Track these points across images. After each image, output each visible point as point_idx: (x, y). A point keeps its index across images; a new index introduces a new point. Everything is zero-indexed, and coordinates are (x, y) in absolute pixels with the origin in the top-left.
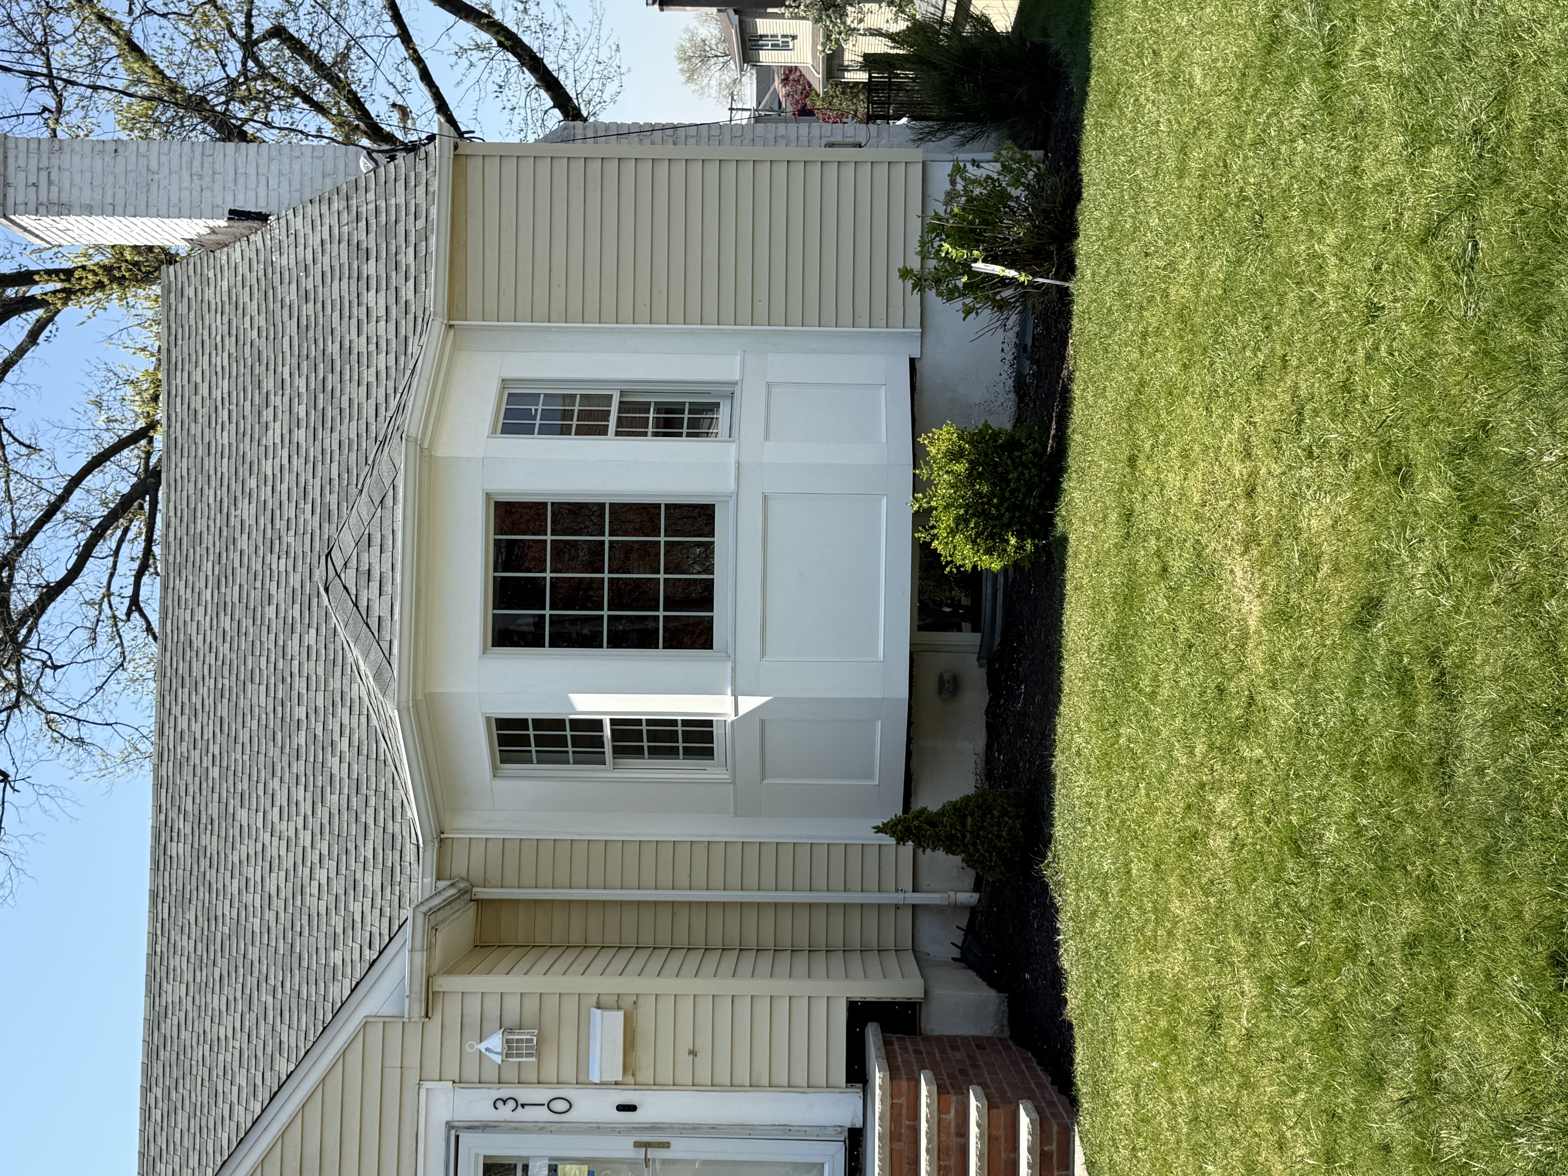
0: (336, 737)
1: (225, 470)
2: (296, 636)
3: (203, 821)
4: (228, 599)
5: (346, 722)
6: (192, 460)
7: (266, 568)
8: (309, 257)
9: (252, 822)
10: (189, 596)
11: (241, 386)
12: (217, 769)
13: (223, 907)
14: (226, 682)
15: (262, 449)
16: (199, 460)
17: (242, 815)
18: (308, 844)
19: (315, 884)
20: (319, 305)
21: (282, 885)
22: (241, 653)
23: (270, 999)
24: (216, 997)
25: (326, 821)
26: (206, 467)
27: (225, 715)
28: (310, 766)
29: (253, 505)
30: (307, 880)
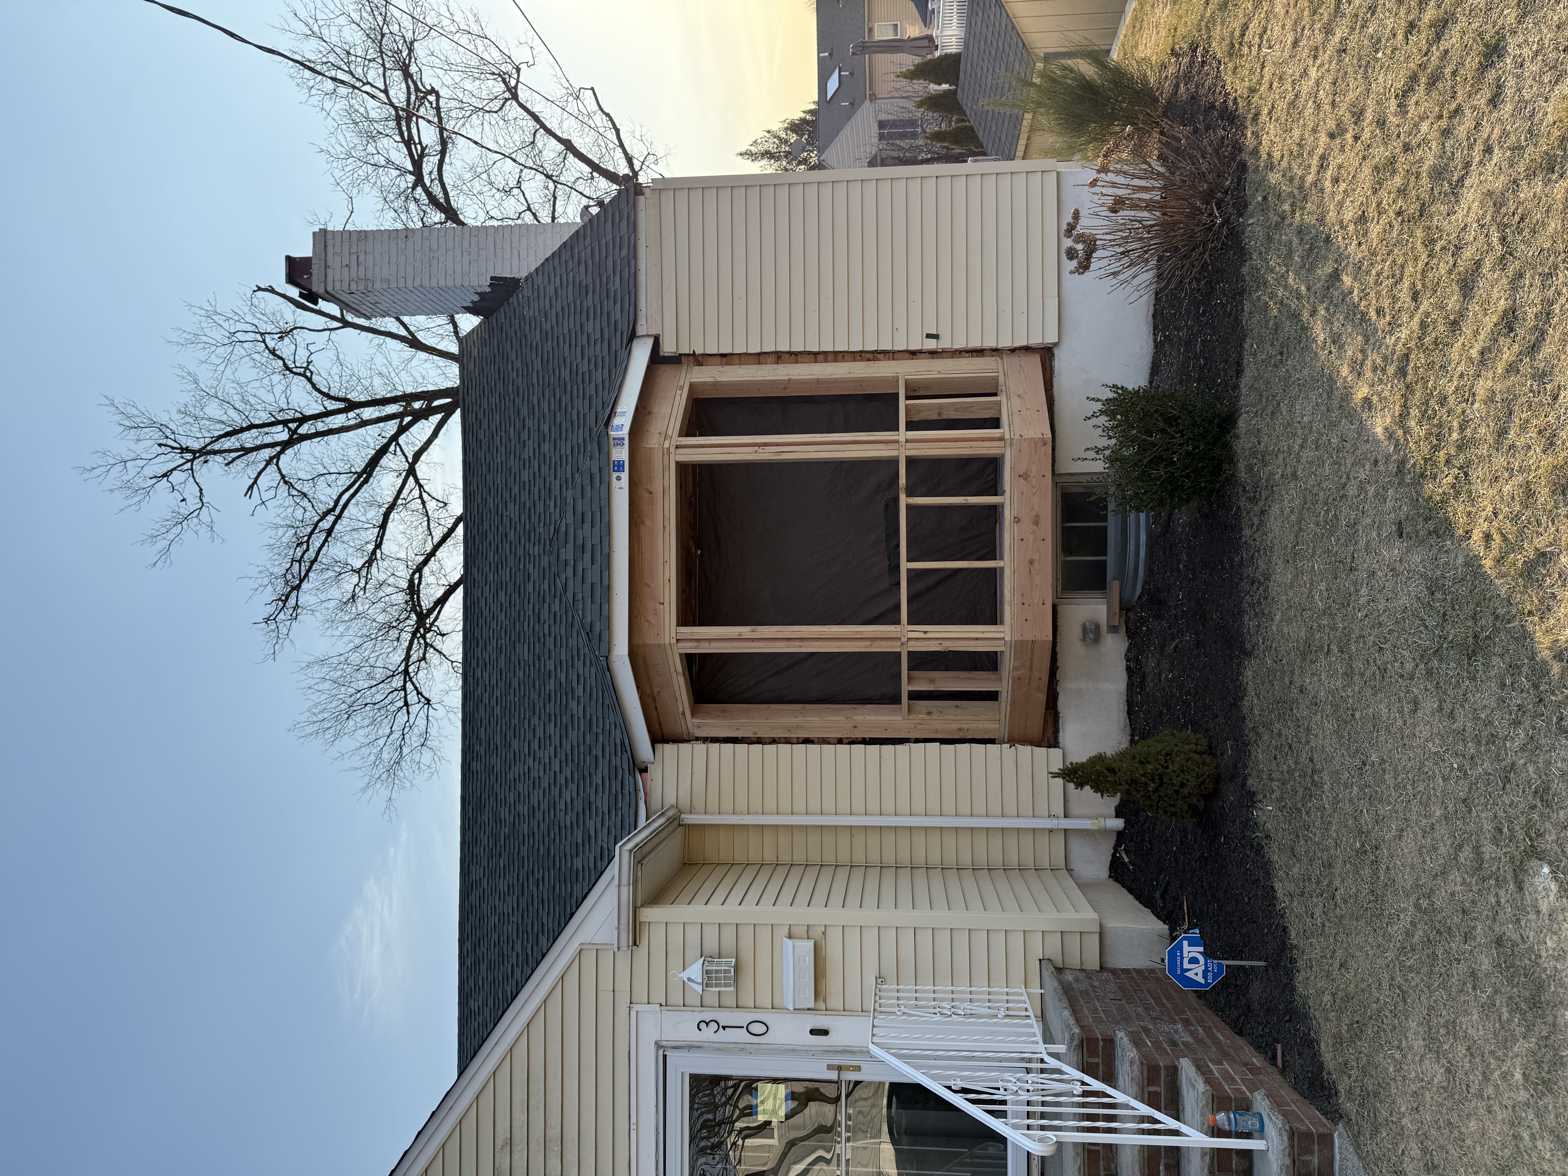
0: (575, 684)
1: (499, 482)
2: (546, 605)
3: (492, 747)
4: (503, 580)
5: (581, 672)
6: (479, 477)
7: (526, 553)
8: (548, 305)
9: (521, 749)
10: (480, 578)
11: (507, 417)
12: (499, 707)
13: (504, 813)
14: (503, 641)
15: (522, 462)
16: (483, 477)
17: (515, 743)
18: (558, 770)
19: (563, 802)
20: (555, 341)
21: (541, 800)
22: (512, 619)
23: (535, 889)
24: (501, 881)
25: (569, 752)
26: (488, 482)
27: (503, 667)
28: (558, 707)
29: (517, 506)
30: (557, 799)
